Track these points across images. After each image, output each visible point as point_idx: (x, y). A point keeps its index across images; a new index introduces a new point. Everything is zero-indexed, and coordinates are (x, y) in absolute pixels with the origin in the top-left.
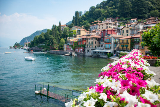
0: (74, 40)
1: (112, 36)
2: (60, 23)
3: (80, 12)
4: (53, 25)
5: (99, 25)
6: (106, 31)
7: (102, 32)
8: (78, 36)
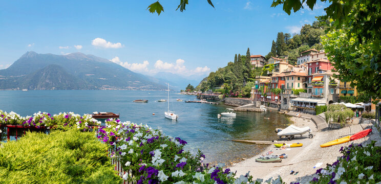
0: (267, 80)
1: (325, 73)
2: (248, 52)
3: (286, 34)
4: (236, 55)
5: (313, 56)
6: (317, 64)
7: (311, 65)
8: (275, 73)
